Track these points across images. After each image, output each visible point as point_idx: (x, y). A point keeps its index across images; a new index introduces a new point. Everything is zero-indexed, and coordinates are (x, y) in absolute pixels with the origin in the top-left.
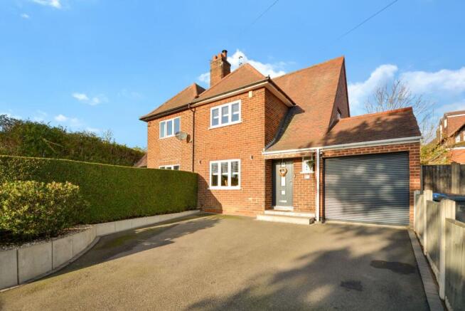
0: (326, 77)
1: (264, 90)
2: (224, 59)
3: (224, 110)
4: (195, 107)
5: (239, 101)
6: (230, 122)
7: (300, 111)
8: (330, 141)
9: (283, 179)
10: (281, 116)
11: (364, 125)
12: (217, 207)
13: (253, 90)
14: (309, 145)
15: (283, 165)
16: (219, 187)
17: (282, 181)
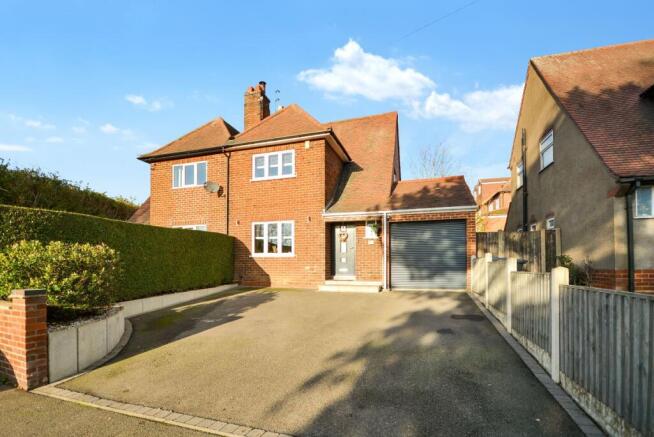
0: (382, 133)
1: (323, 141)
2: (263, 93)
3: (273, 160)
4: (230, 152)
5: (293, 151)
6: (280, 175)
7: (358, 169)
8: (397, 205)
9: (344, 245)
10: (338, 172)
11: (426, 190)
12: (264, 279)
13: (311, 140)
14: (377, 208)
15: (343, 229)
16: (266, 254)
17: (341, 248)
